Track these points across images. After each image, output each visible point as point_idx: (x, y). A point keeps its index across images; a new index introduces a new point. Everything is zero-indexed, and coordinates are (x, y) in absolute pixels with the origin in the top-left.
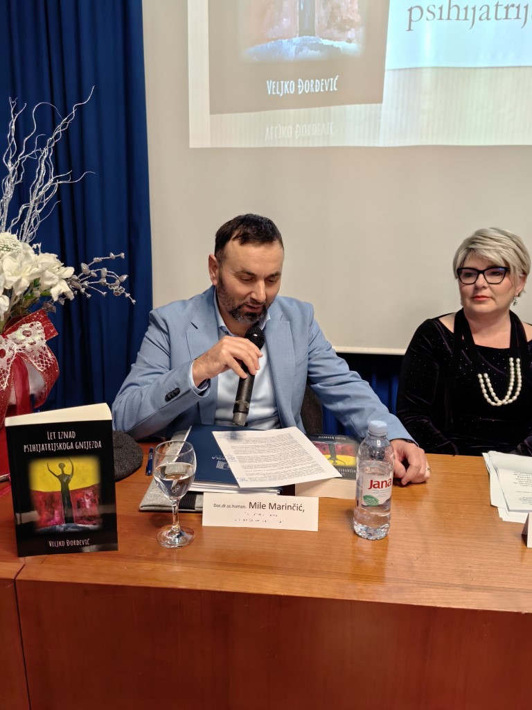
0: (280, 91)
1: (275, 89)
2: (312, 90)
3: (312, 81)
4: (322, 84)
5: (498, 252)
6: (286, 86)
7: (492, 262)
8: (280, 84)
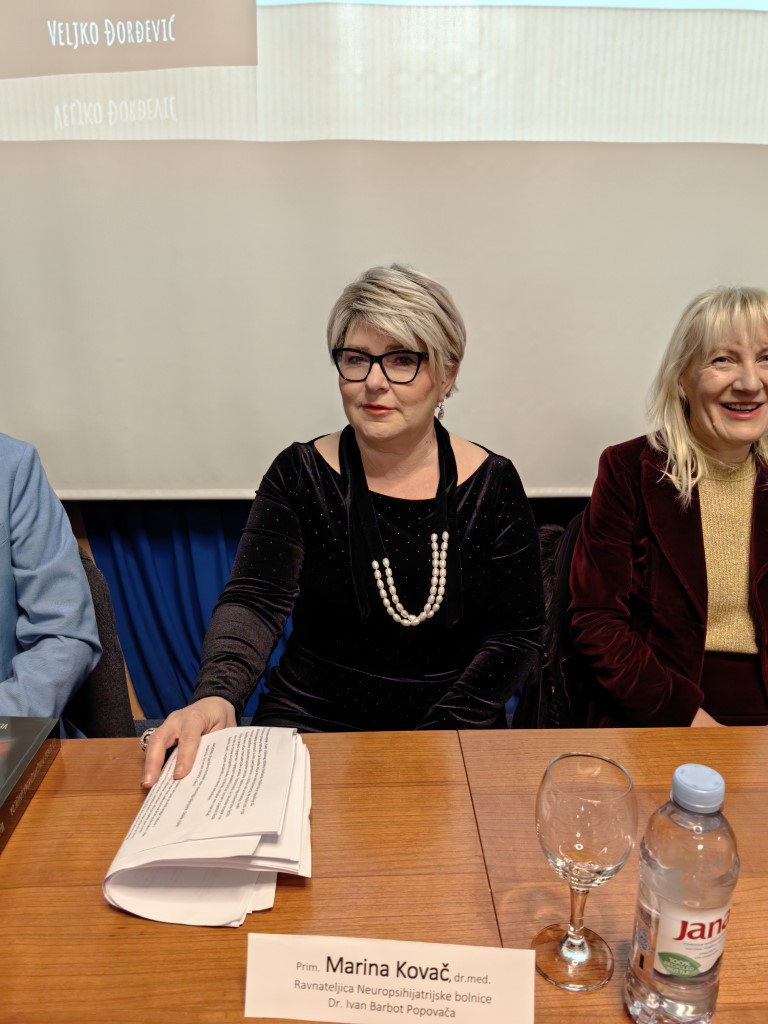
0: (72, 39)
1: (64, 35)
2: (131, 39)
3: (129, 23)
4: (148, 29)
5: (404, 319)
6: (83, 31)
7: (394, 340)
8: (71, 28)
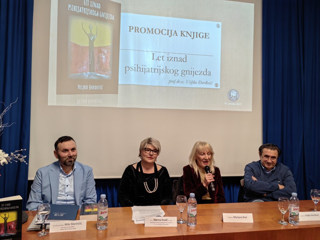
0: (83, 88)
1: (81, 88)
2: (94, 89)
3: (94, 86)
4: (97, 87)
6: (85, 87)
8: (83, 86)
